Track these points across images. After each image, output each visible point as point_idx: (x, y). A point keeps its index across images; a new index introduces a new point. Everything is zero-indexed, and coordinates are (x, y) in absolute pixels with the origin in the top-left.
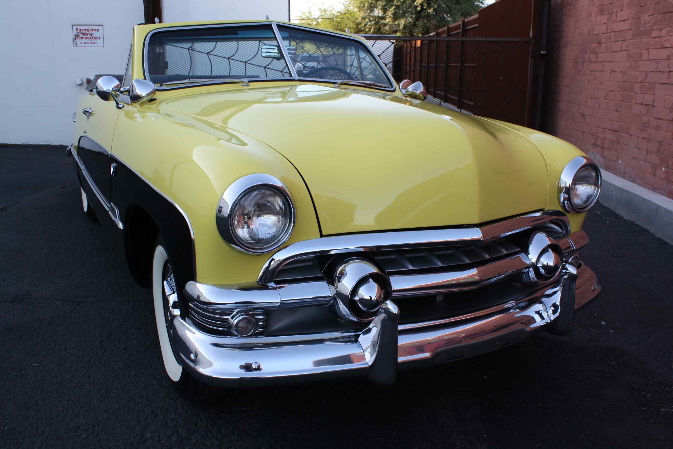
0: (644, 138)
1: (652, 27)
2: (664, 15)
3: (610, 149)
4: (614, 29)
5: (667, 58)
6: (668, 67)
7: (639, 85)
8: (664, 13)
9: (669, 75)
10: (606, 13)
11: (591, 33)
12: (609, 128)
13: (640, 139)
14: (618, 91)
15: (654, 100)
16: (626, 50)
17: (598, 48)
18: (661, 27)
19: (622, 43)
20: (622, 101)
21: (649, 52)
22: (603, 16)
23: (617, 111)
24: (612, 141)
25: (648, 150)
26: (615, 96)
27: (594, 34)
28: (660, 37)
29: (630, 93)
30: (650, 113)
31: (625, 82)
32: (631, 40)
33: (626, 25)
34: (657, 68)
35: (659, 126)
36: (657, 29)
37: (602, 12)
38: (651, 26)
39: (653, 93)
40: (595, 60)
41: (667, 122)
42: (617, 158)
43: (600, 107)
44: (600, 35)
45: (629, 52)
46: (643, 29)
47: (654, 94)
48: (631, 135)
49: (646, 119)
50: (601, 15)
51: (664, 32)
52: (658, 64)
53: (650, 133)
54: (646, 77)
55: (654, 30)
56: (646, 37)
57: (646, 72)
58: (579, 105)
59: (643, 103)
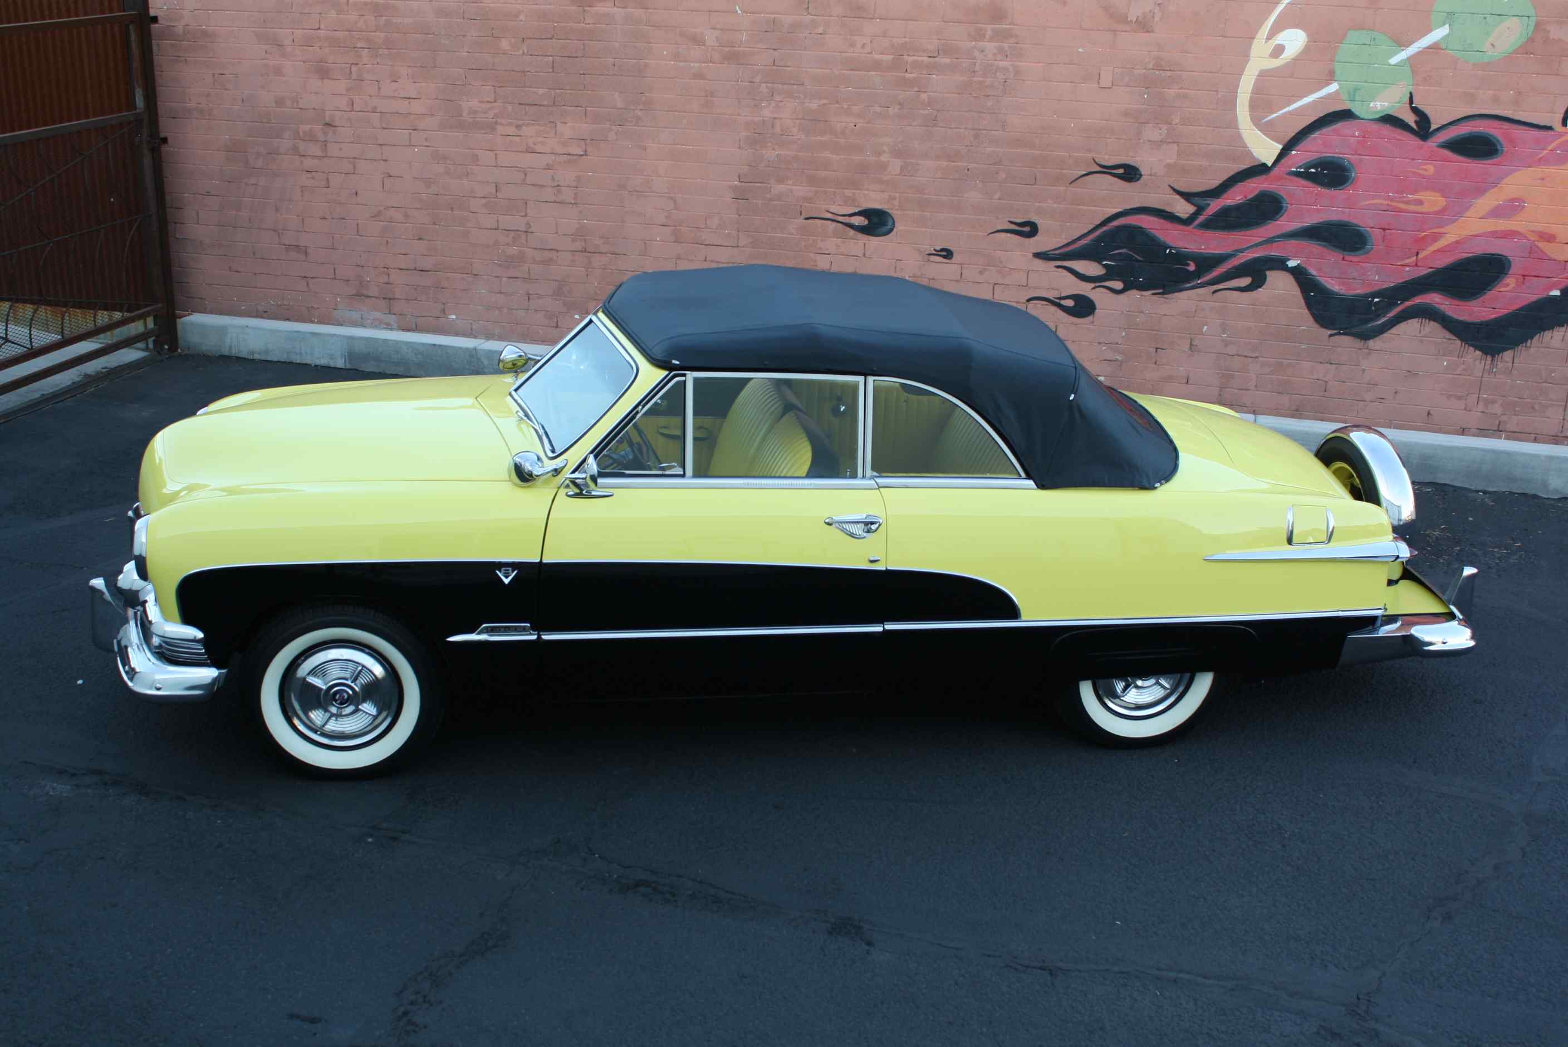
0: (517, 278)
1: (494, 120)
2: (522, 106)
3: (416, 300)
4: (375, 108)
5: (547, 167)
6: (553, 179)
7: (484, 201)
8: (520, 104)
9: (559, 191)
10: (339, 77)
11: (289, 103)
12: (401, 268)
13: (504, 279)
14: (416, 208)
15: (528, 224)
16: (427, 146)
17: (325, 133)
18: (520, 122)
19: (410, 134)
20: (434, 224)
21: (496, 155)
22: (325, 81)
23: (420, 239)
24: (418, 286)
25: (529, 294)
26: (406, 216)
27: (301, 106)
28: (520, 136)
29: (455, 212)
30: (523, 241)
31: (437, 195)
32: (437, 131)
33: (417, 107)
34: (524, 180)
35: (551, 259)
36: (510, 124)
37: (323, 72)
38: (493, 118)
39: (523, 214)
40: (319, 153)
41: (569, 253)
42: (444, 311)
43: (360, 233)
44: (328, 113)
45: (438, 150)
46: (471, 120)
47: (526, 215)
48: (476, 275)
49: (514, 250)
50: (323, 79)
51: (526, 131)
52: (525, 175)
53: (529, 270)
54: (497, 191)
55: (502, 124)
56: (482, 132)
57: (496, 183)
58: (275, 230)
59: (498, 228)
